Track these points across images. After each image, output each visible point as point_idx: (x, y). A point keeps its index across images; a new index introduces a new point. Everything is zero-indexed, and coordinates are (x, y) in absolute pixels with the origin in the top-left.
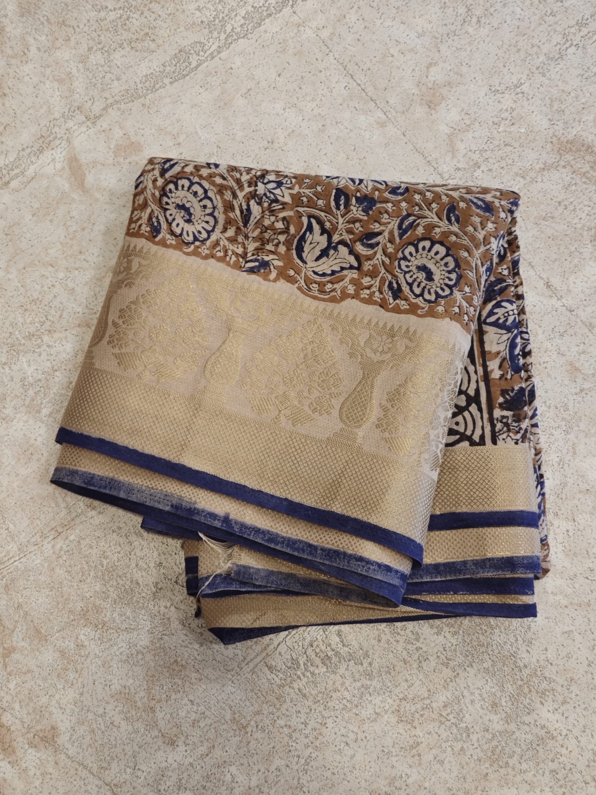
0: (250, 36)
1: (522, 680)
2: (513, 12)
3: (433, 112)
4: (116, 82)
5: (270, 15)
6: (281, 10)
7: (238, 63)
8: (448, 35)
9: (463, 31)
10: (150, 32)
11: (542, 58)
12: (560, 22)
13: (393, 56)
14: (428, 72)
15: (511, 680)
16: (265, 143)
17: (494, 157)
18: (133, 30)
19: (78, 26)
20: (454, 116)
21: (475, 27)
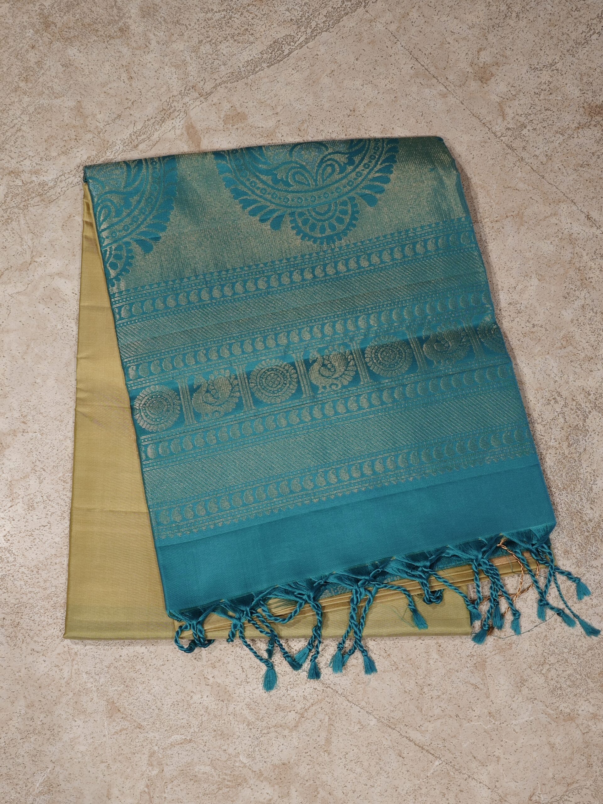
0: (331, 30)
1: (588, 532)
2: (545, 9)
3: (485, 85)
4: (223, 67)
5: (347, 14)
6: (356, 10)
7: (323, 51)
8: (493, 26)
9: (505, 24)
10: (249, 28)
11: (571, 43)
12: (584, 16)
13: (449, 43)
14: (479, 55)
15: (579, 532)
16: (348, 112)
17: (537, 119)
18: (235, 27)
19: (190, 25)
20: (502, 88)
21: (515, 20)
